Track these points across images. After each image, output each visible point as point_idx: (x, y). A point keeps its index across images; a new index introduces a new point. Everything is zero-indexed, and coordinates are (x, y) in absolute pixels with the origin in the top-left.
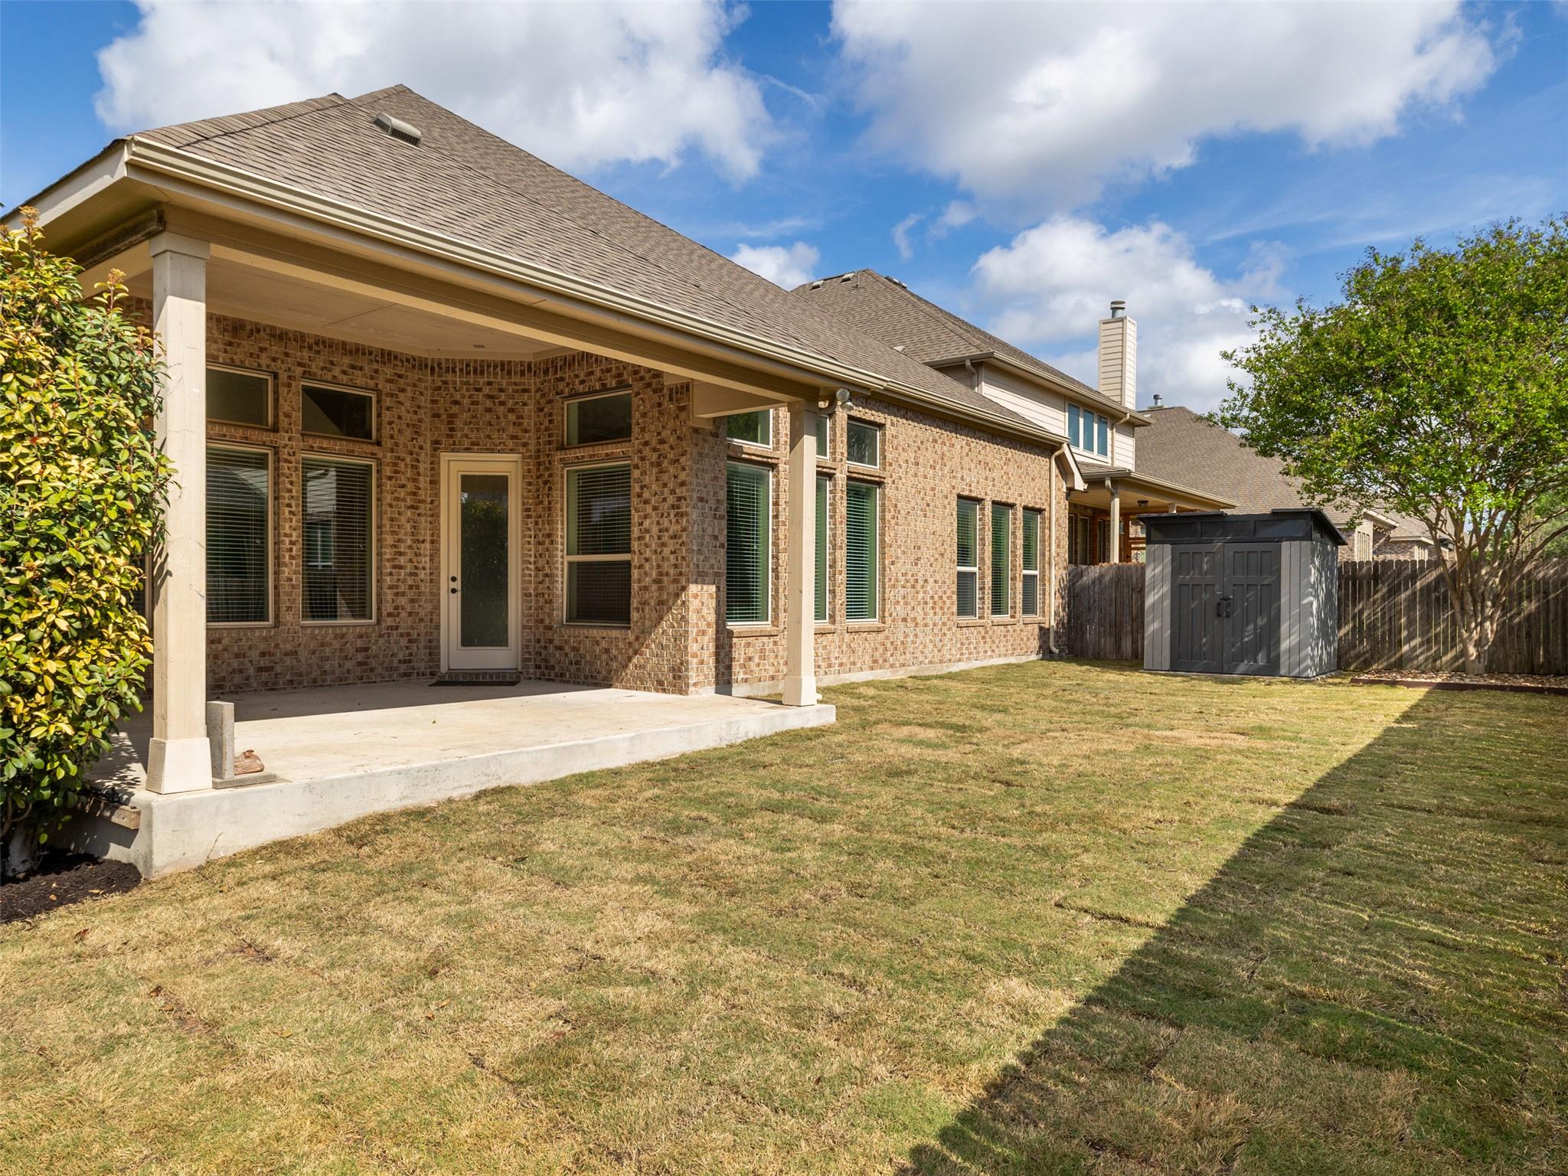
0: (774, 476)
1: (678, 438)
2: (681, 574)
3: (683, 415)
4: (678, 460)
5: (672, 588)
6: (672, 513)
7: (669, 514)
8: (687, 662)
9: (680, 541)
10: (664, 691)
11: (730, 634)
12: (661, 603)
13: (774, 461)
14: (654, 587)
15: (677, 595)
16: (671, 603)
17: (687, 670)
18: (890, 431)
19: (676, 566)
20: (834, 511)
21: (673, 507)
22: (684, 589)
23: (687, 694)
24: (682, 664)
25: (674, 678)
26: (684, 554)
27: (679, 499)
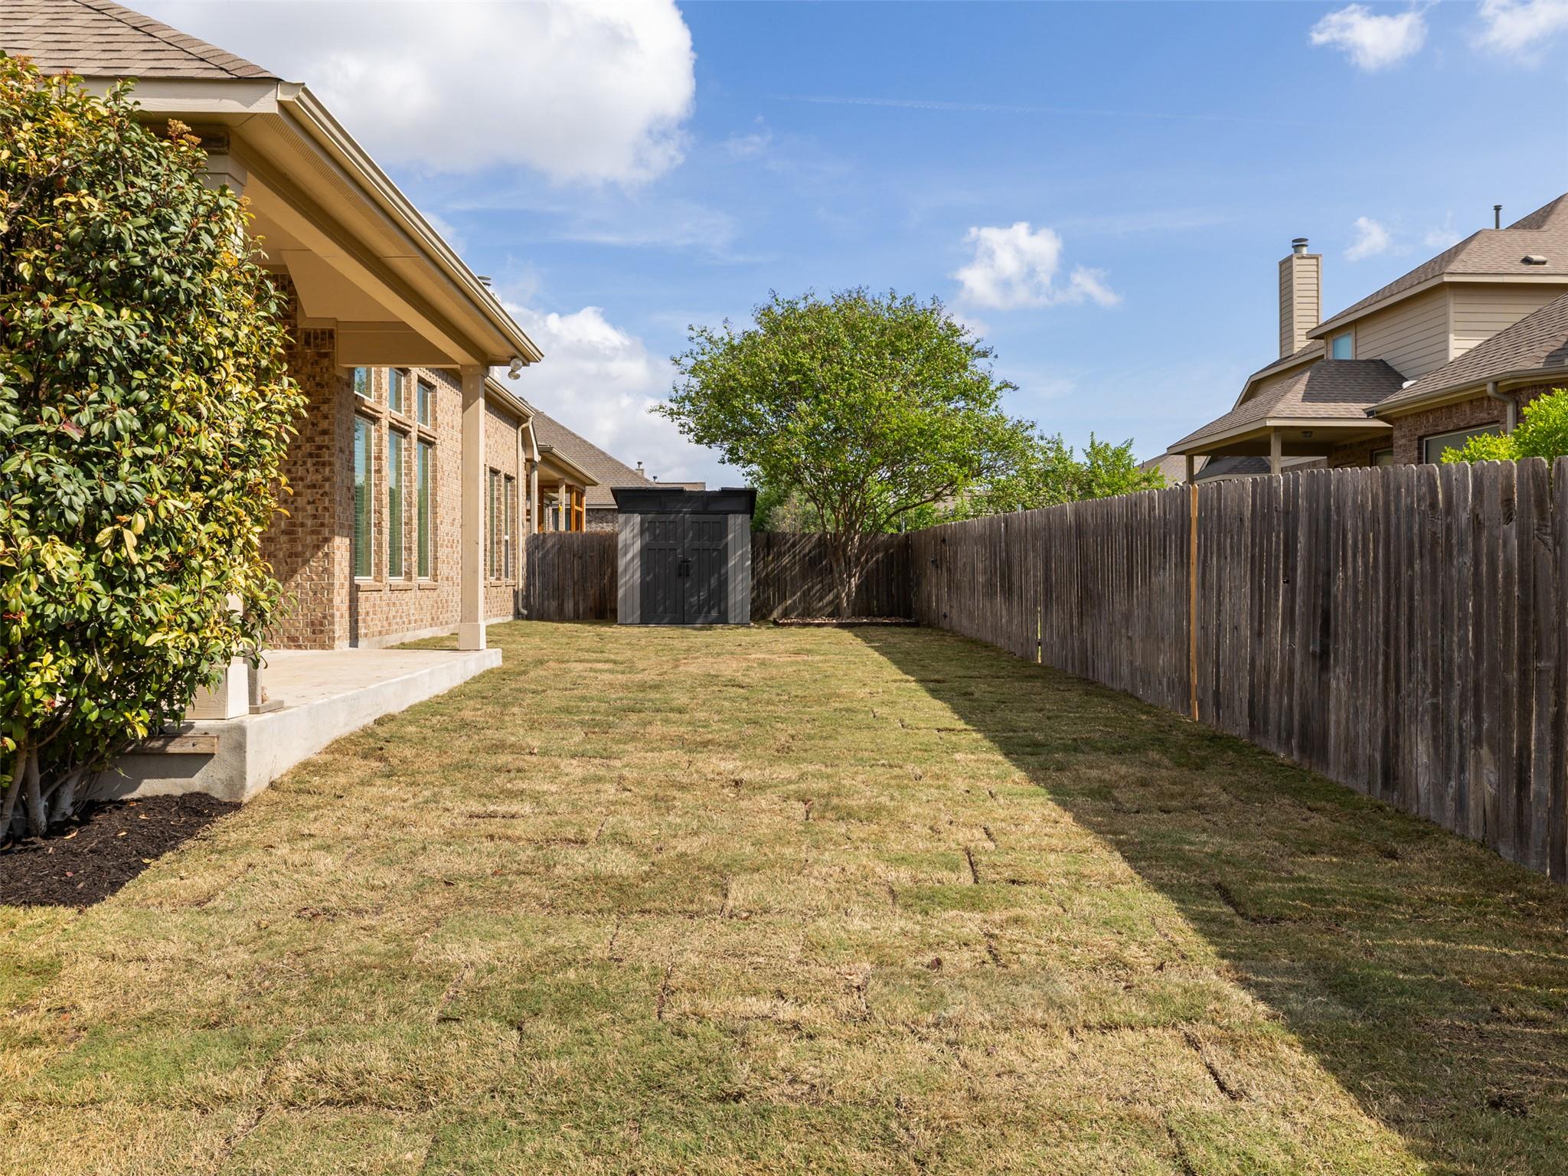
0: (376, 430)
1: (318, 384)
2: (322, 525)
3: (325, 362)
4: (318, 408)
5: (309, 540)
6: (310, 462)
7: (305, 463)
8: (332, 616)
9: (321, 491)
10: (299, 647)
11: (358, 586)
12: (293, 555)
13: (377, 415)
14: (284, 538)
15: (318, 547)
16: (308, 554)
17: (332, 623)
18: (440, 393)
19: (315, 517)
20: (410, 468)
21: (311, 455)
22: (327, 540)
23: (333, 648)
24: (325, 617)
25: (314, 633)
26: (327, 504)
27: (320, 448)
